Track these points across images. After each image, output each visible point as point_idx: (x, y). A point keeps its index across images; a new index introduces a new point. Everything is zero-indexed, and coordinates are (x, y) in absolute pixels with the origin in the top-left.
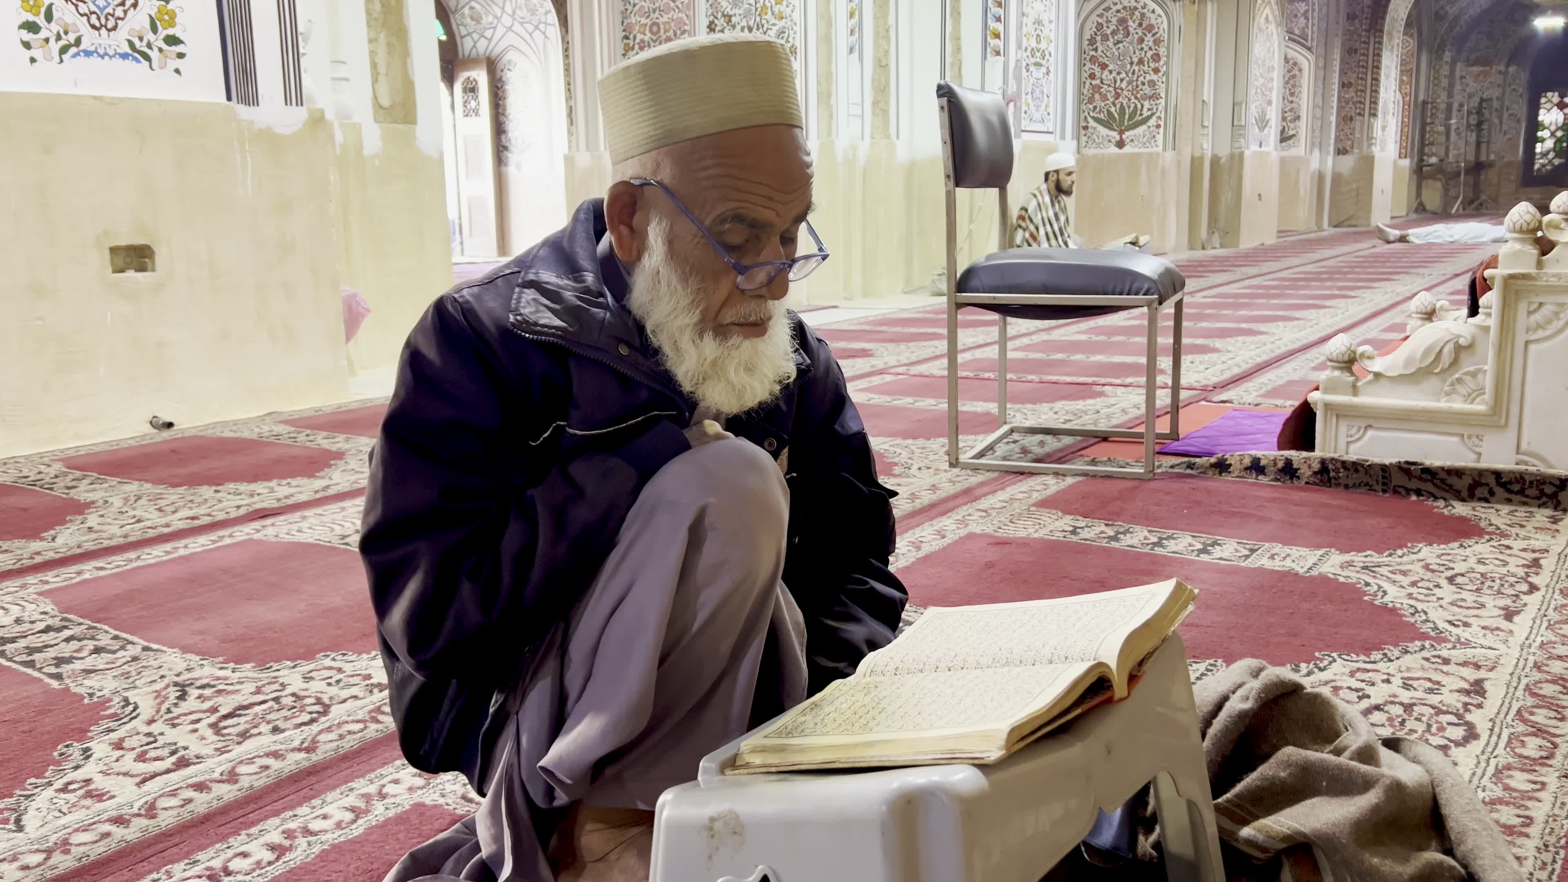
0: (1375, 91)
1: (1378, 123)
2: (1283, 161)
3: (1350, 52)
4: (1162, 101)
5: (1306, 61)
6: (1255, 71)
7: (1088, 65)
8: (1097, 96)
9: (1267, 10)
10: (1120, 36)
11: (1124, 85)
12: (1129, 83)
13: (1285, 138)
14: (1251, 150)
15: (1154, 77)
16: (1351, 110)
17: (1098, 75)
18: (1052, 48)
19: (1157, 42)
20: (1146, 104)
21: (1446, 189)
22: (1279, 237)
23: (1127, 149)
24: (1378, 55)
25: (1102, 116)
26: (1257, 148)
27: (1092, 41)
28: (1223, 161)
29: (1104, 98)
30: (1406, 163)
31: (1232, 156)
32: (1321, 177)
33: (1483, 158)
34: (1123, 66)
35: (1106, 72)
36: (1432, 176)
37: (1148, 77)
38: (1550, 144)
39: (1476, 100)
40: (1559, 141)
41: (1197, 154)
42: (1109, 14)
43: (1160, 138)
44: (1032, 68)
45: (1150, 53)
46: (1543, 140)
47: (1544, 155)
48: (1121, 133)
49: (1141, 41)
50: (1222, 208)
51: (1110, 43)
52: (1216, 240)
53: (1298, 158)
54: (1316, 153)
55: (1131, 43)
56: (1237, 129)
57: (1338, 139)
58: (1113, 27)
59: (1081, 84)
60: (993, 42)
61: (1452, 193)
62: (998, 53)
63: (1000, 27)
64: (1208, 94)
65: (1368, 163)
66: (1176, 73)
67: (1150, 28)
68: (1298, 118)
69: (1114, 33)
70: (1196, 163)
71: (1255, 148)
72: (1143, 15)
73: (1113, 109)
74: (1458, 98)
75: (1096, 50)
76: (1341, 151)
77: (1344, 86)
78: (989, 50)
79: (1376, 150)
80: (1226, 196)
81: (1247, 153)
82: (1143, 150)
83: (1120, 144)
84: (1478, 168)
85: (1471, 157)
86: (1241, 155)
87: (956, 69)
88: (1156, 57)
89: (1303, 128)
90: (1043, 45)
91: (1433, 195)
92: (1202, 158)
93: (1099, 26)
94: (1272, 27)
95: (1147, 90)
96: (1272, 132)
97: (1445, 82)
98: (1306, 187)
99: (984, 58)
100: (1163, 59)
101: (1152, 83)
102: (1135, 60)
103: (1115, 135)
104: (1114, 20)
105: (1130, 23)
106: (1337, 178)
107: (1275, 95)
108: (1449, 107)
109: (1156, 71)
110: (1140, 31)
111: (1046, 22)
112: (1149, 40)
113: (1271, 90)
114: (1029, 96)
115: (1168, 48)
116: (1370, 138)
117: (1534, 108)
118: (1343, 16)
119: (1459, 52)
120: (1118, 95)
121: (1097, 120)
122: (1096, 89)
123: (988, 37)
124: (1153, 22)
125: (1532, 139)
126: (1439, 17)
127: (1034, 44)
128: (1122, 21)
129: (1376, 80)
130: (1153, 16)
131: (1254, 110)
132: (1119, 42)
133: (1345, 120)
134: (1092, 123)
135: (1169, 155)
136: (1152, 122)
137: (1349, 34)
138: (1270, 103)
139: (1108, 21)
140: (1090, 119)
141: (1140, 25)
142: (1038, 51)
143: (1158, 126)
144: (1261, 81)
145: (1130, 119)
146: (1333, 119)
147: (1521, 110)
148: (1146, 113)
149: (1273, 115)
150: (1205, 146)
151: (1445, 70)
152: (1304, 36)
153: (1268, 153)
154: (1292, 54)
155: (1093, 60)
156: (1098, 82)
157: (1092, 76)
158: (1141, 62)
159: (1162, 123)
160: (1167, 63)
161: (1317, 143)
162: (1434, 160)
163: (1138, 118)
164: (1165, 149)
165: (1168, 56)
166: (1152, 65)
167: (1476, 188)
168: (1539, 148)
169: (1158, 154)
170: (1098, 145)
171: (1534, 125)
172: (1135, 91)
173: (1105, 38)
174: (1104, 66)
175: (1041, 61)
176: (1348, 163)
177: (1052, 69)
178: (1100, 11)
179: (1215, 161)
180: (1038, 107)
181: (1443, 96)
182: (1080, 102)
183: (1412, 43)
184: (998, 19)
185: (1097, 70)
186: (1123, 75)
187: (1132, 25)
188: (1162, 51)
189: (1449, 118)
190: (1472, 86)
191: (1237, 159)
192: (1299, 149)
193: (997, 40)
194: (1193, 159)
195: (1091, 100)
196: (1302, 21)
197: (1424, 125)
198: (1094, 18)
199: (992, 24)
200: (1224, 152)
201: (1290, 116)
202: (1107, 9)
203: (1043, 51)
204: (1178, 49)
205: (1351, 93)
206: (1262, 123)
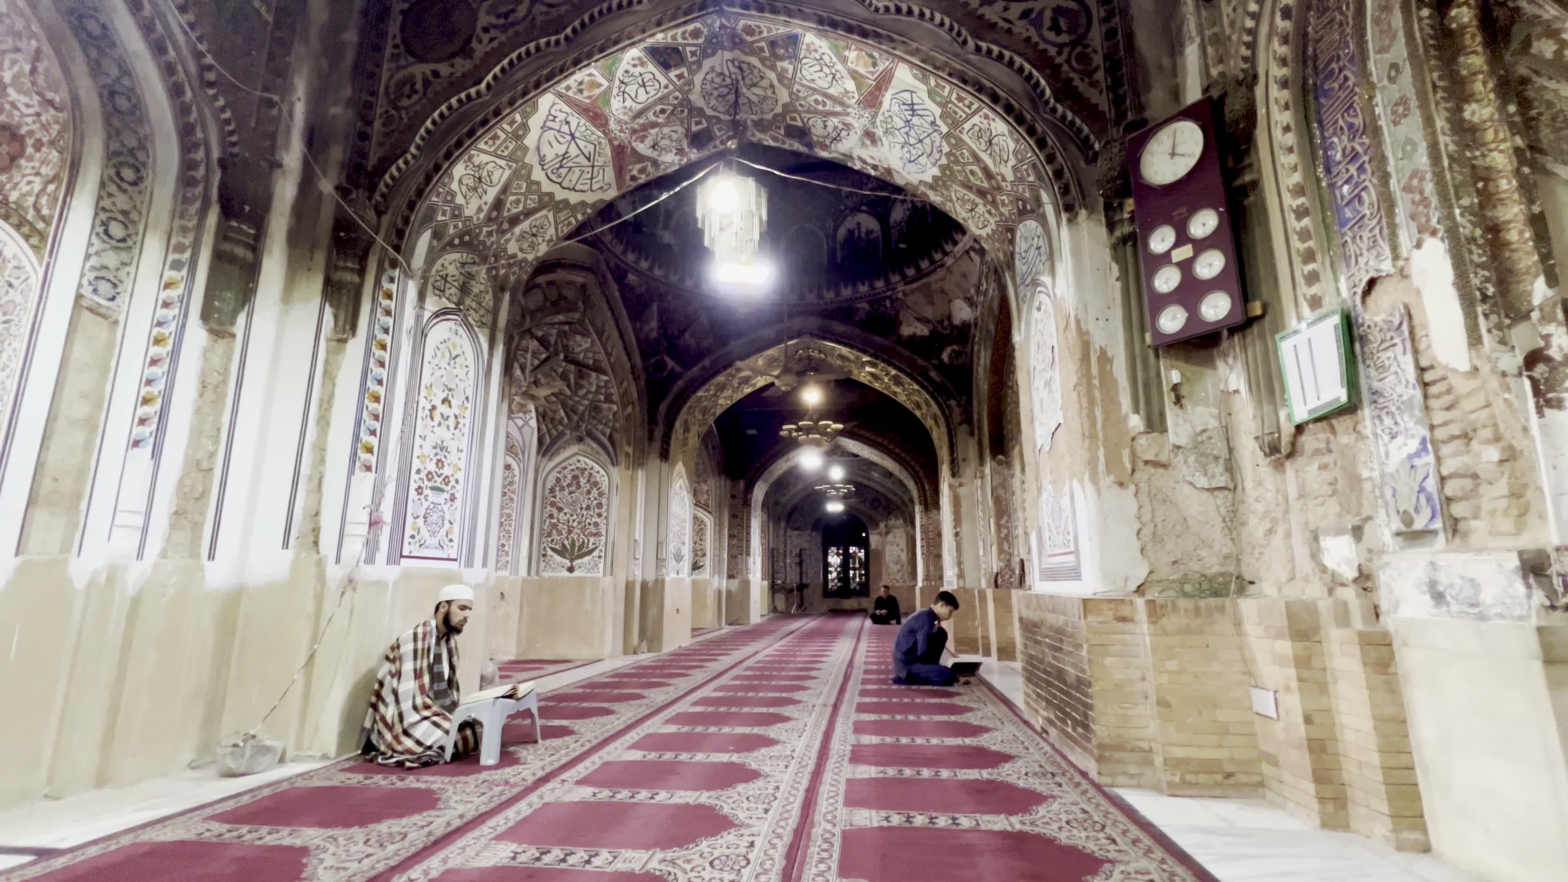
0: (748, 541)
1: (751, 560)
2: (695, 583)
3: (733, 516)
4: (603, 538)
5: (709, 520)
6: (673, 521)
7: (549, 508)
8: (554, 532)
9: (681, 481)
10: (573, 488)
11: (575, 524)
12: (579, 523)
13: (696, 567)
14: (670, 577)
15: (598, 520)
16: (735, 551)
17: (556, 515)
18: (460, 476)
19: (601, 494)
20: (592, 540)
21: (787, 599)
22: (693, 637)
23: (576, 574)
24: (749, 520)
25: (557, 547)
26: (675, 576)
27: (552, 490)
28: (650, 584)
29: (560, 533)
30: (766, 583)
31: (656, 581)
32: (720, 593)
33: (804, 581)
34: (576, 510)
35: (562, 514)
36: (779, 591)
37: (594, 520)
38: (835, 575)
39: (798, 550)
40: (839, 573)
41: (631, 579)
42: (566, 472)
43: (601, 566)
44: (427, 492)
45: (595, 502)
46: (831, 573)
47: (833, 580)
48: (572, 560)
49: (589, 492)
50: (650, 620)
51: (566, 493)
52: (644, 646)
53: (705, 581)
54: (716, 576)
55: (582, 493)
56: (660, 562)
57: (728, 569)
58: (568, 481)
59: (543, 522)
60: (363, 456)
61: (790, 601)
62: (368, 469)
63: (374, 441)
64: (638, 535)
65: (746, 585)
66: (613, 519)
67: (596, 484)
68: (704, 555)
69: (569, 485)
70: (629, 587)
71: (673, 575)
72: (590, 474)
73: (566, 542)
74: (789, 547)
75: (555, 497)
76: (730, 576)
77: (731, 536)
78: (358, 464)
79: (751, 576)
80: (652, 611)
81: (667, 579)
82: (588, 575)
83: (571, 569)
84: (802, 587)
85: (798, 581)
86: (663, 581)
87: (316, 482)
88: (600, 506)
89: (708, 561)
90: (447, 471)
91: (781, 603)
92: (634, 582)
93: (558, 480)
94: (685, 493)
95: (592, 529)
96: (686, 564)
97: (782, 539)
98: (711, 599)
99: (351, 472)
100: (605, 507)
101: (596, 524)
102: (584, 506)
103: (567, 563)
104: (570, 477)
105: (581, 479)
106: (729, 593)
107: (688, 538)
108: (785, 552)
109: (599, 515)
110: (588, 485)
111: (453, 448)
112: (595, 492)
113: (684, 535)
114: (420, 521)
115: (608, 499)
116: (747, 569)
117: (825, 555)
118: (729, 496)
119: (788, 522)
120: (570, 532)
121: (553, 550)
122: (554, 526)
123: (359, 451)
124: (598, 479)
125: (826, 572)
126: (777, 503)
127: (432, 467)
128: (575, 478)
129: (748, 534)
130: (598, 476)
131: (672, 547)
132: (572, 492)
133: (732, 557)
134: (550, 552)
135: (608, 579)
136: (596, 553)
137: (732, 507)
138: (684, 543)
139: (565, 477)
140: (548, 549)
141: (589, 481)
142: (439, 476)
143: (600, 557)
144: (677, 528)
145: (579, 549)
146: (726, 556)
147: (820, 555)
148: (591, 547)
149: (687, 552)
150: (637, 573)
151: (782, 532)
152: (707, 505)
153: (683, 579)
154: (700, 515)
155: (553, 504)
156: (555, 521)
157: (551, 516)
158: (588, 508)
159: (602, 554)
160: (607, 510)
161: (717, 570)
162: (779, 582)
163: (585, 550)
164: (604, 575)
165: (608, 505)
166: (597, 511)
167: (802, 599)
168: (830, 577)
169: (599, 579)
170: (554, 570)
171: (826, 565)
172: (583, 529)
173: (562, 489)
174: (560, 509)
175: (443, 486)
176: (735, 584)
177: (459, 495)
178: (559, 469)
179: (644, 585)
180: (433, 534)
181: (782, 547)
182: (541, 535)
183: (765, 516)
184: (373, 433)
185: (555, 511)
186: (575, 517)
187: (583, 481)
188: (604, 501)
189: (785, 558)
190: (796, 541)
191: (660, 583)
192: (705, 574)
193: (369, 455)
194: (627, 583)
195: (549, 535)
196: (706, 496)
197: (773, 562)
198: (555, 474)
199: (365, 437)
200: (651, 577)
201: (698, 554)
202: (565, 468)
203: (447, 477)
204: (615, 500)
205: (735, 541)
206: (679, 558)
